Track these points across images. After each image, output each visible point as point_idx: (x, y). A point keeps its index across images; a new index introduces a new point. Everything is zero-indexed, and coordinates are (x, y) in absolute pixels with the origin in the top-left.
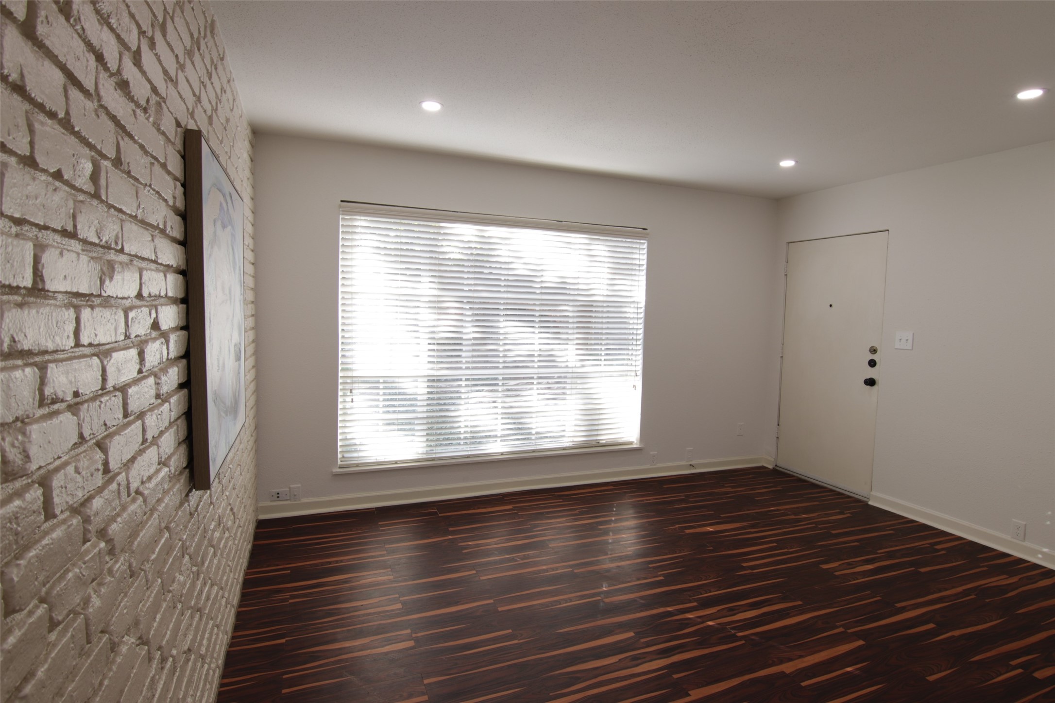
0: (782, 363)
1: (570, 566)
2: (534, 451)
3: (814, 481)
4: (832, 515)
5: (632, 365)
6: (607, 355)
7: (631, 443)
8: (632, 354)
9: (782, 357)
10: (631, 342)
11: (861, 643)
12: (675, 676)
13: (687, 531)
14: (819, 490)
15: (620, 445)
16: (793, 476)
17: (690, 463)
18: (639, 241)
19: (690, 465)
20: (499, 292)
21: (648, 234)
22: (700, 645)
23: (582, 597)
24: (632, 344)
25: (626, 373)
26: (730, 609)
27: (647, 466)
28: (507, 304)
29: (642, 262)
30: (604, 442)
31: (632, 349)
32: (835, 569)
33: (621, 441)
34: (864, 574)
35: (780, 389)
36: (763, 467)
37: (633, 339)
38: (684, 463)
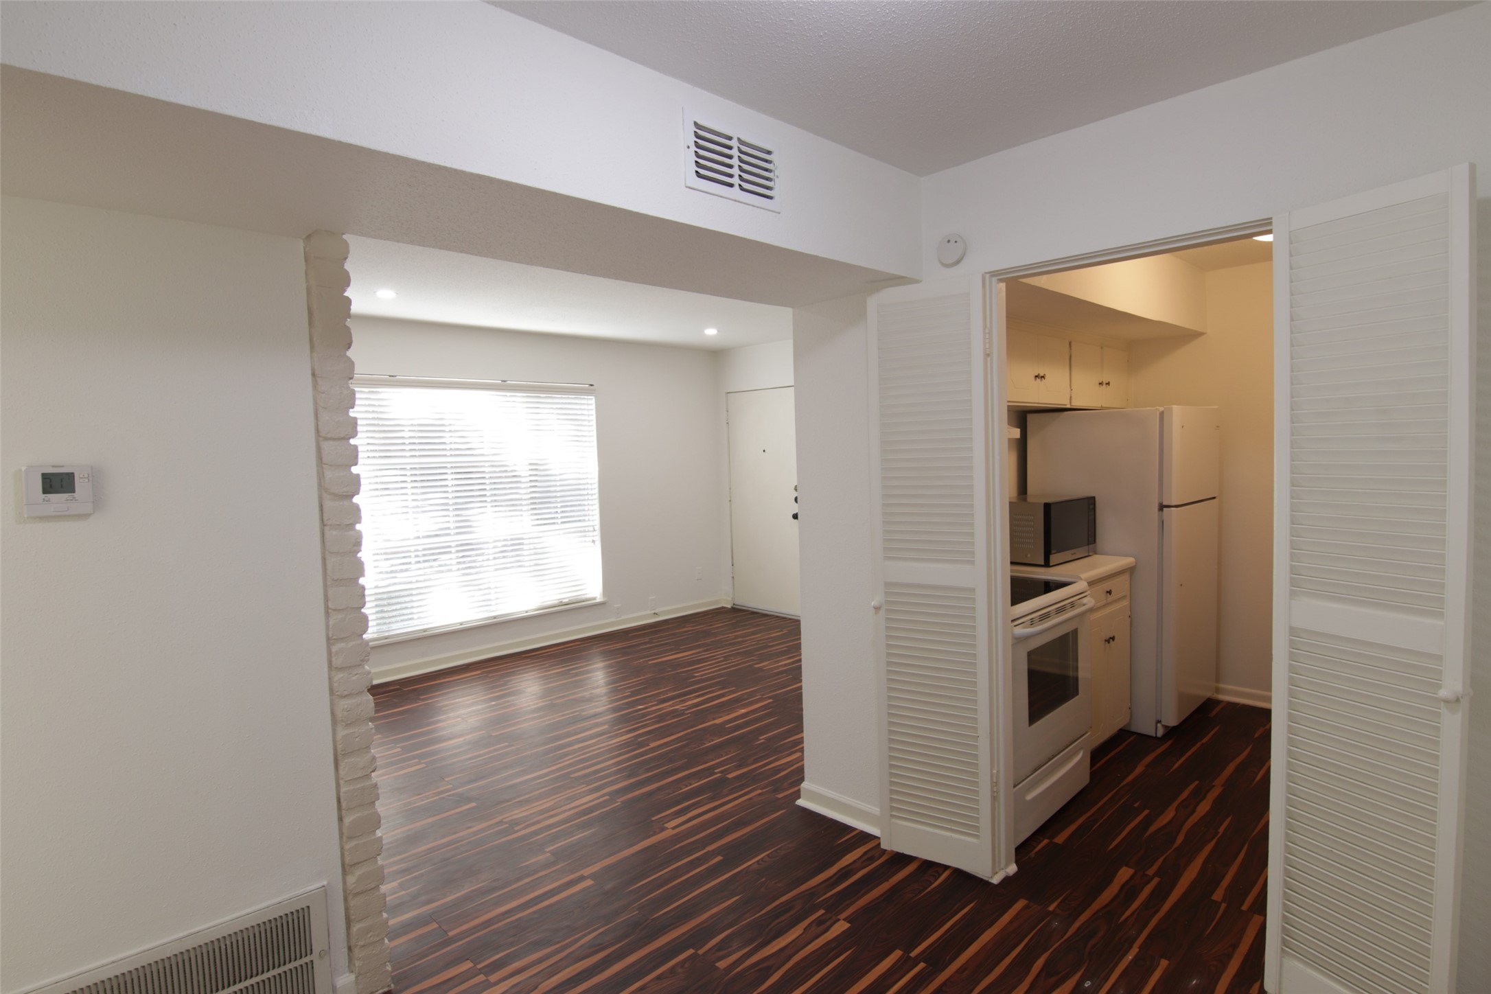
0: (731, 506)
1: (550, 700)
2: (495, 617)
3: (764, 612)
4: (772, 633)
5: (589, 520)
6: (562, 512)
7: (595, 599)
8: (588, 510)
9: (730, 501)
10: (586, 497)
11: (771, 700)
12: (639, 740)
13: (650, 662)
14: (766, 618)
15: (584, 601)
16: (747, 611)
17: (653, 612)
18: (586, 397)
19: (654, 613)
20: (445, 455)
21: (594, 390)
22: (659, 722)
23: (563, 716)
24: (588, 499)
25: (584, 528)
26: (682, 701)
27: (613, 619)
28: (455, 467)
29: (591, 418)
30: (567, 600)
31: (588, 505)
32: (764, 666)
33: (584, 597)
34: (785, 665)
35: (731, 531)
36: (723, 608)
37: (588, 494)
38: (648, 612)
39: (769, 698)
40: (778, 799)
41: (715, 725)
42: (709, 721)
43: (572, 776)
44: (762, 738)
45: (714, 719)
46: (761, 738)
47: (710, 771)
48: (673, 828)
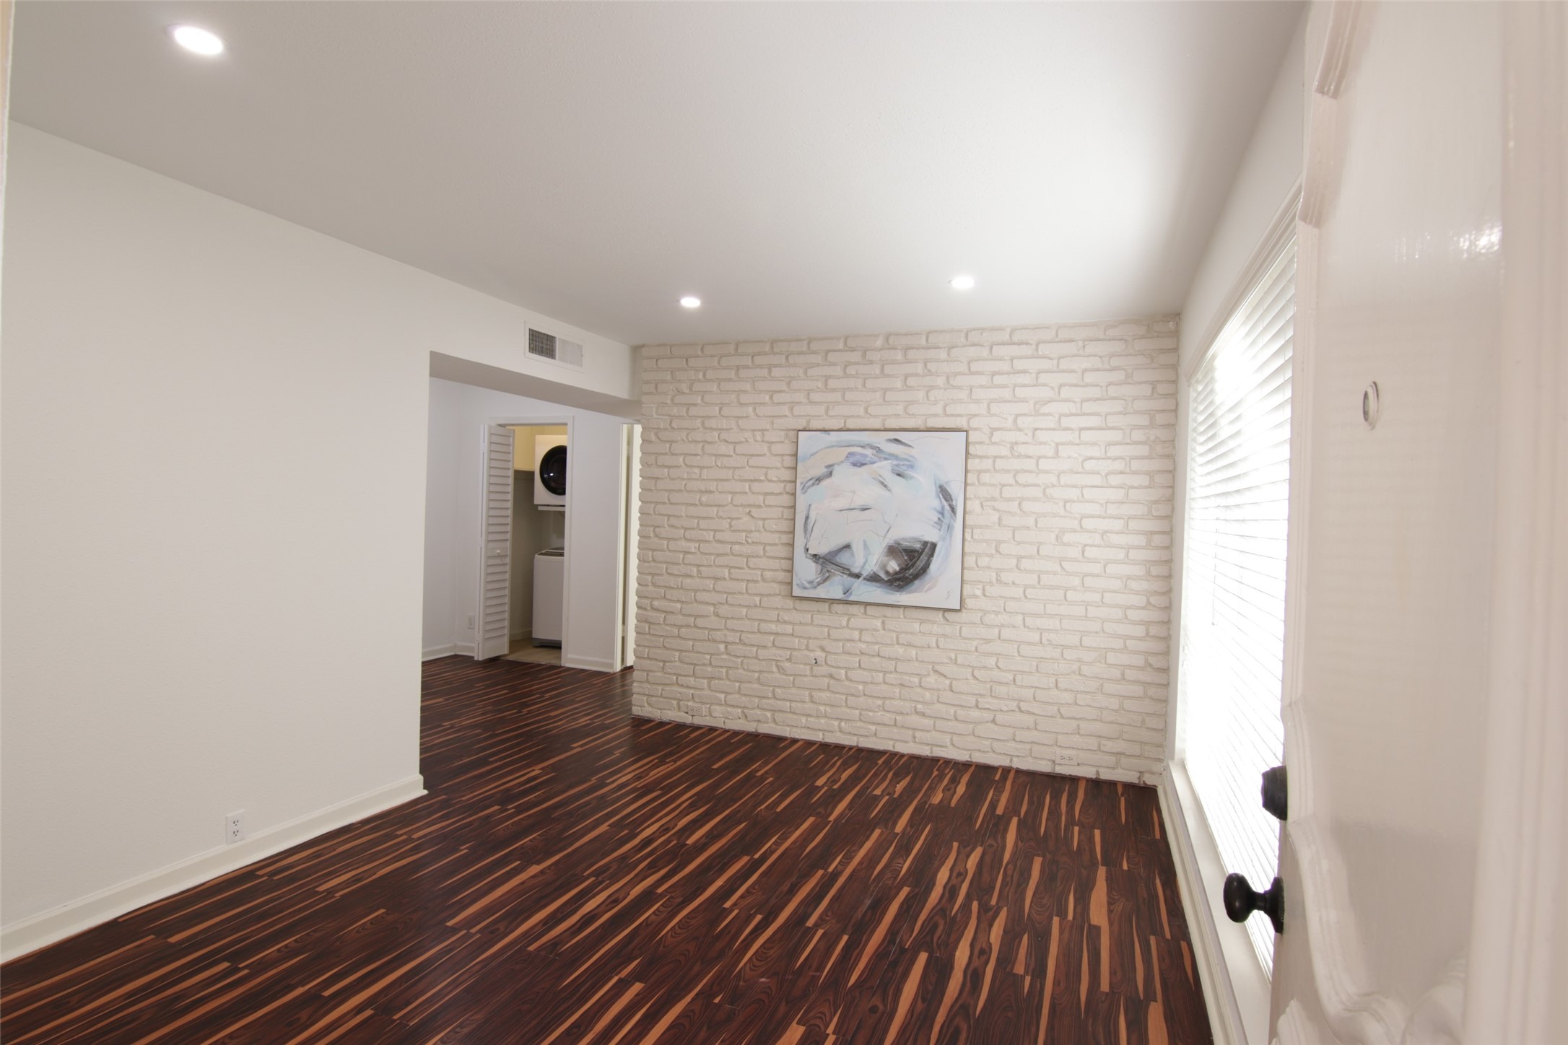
39: (454, 930)
40: (445, 794)
41: (538, 863)
42: (549, 868)
43: (659, 792)
44: (464, 850)
45: (542, 872)
46: (466, 851)
47: (520, 810)
48: (534, 770)
